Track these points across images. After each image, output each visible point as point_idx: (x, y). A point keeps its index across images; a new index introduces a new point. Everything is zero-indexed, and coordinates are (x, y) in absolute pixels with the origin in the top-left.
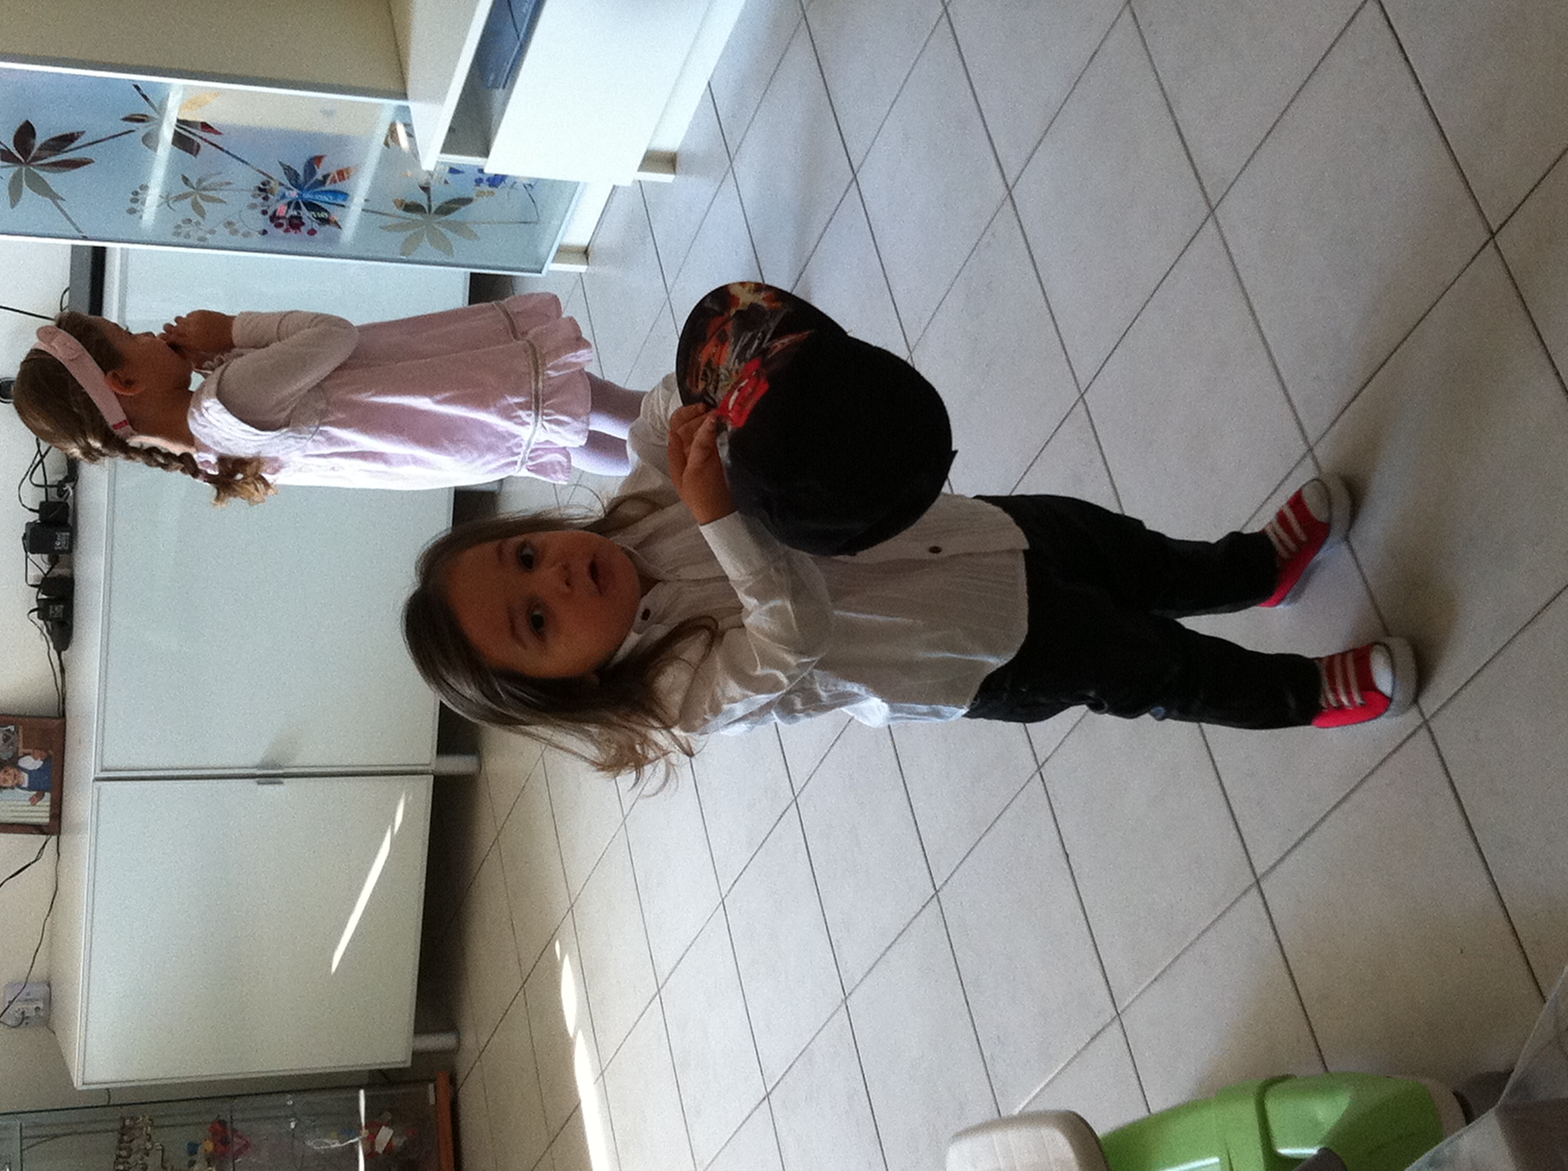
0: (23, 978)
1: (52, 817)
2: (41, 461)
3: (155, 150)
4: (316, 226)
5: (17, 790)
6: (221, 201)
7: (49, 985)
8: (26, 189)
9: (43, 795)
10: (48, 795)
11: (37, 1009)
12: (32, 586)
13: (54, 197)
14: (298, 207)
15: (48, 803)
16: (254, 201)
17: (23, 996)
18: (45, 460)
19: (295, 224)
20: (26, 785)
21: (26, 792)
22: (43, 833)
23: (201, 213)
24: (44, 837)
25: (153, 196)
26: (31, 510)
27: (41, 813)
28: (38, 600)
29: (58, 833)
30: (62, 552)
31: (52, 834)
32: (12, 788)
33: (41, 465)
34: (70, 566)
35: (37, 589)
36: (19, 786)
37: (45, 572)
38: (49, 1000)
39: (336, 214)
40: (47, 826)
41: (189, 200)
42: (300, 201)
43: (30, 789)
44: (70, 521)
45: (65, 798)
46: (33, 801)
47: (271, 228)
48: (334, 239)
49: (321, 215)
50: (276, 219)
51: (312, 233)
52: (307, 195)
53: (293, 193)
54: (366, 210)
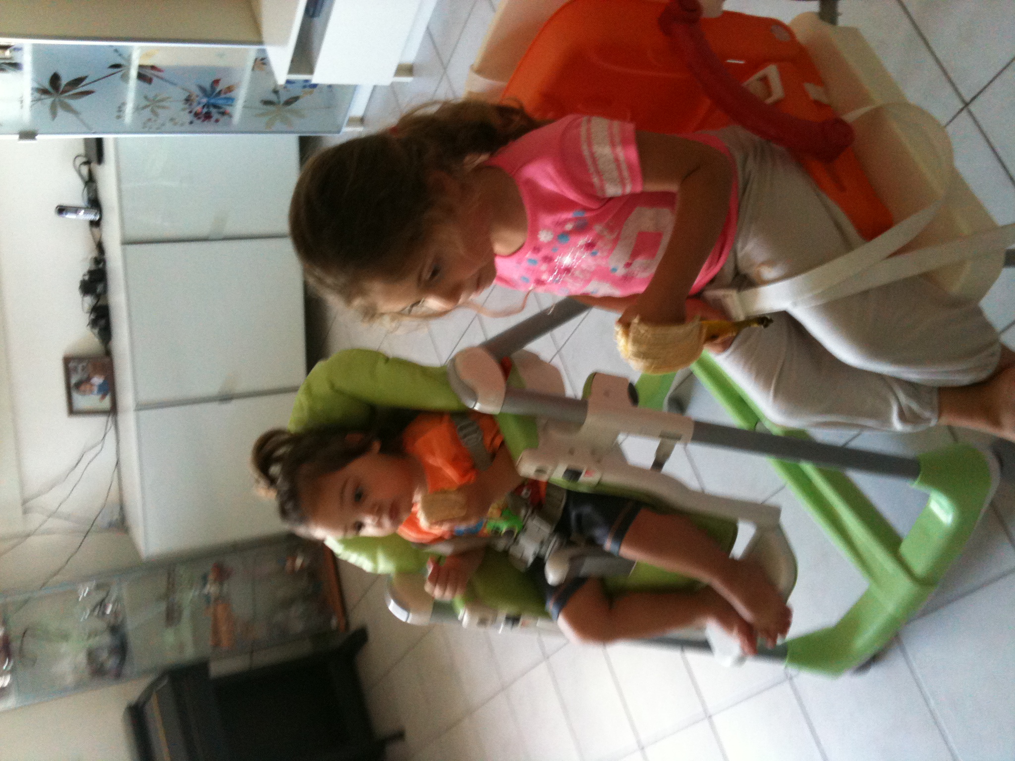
3: (128, 84)
4: (219, 117)
5: (92, 394)
6: (167, 108)
8: (59, 109)
9: (106, 396)
10: (108, 396)
12: (87, 312)
13: (76, 113)
14: (208, 107)
16: (185, 106)
19: (208, 116)
20: (96, 392)
21: (97, 395)
23: (156, 115)
25: (129, 108)
28: (91, 319)
30: (101, 293)
32: (89, 393)
34: (106, 299)
35: (89, 314)
37: (93, 304)
39: (228, 109)
41: (150, 108)
42: (209, 104)
43: (99, 393)
46: (101, 399)
47: (195, 120)
48: (229, 123)
49: (221, 110)
50: (197, 115)
51: (217, 121)
52: (212, 101)
53: (205, 100)
54: (245, 107)
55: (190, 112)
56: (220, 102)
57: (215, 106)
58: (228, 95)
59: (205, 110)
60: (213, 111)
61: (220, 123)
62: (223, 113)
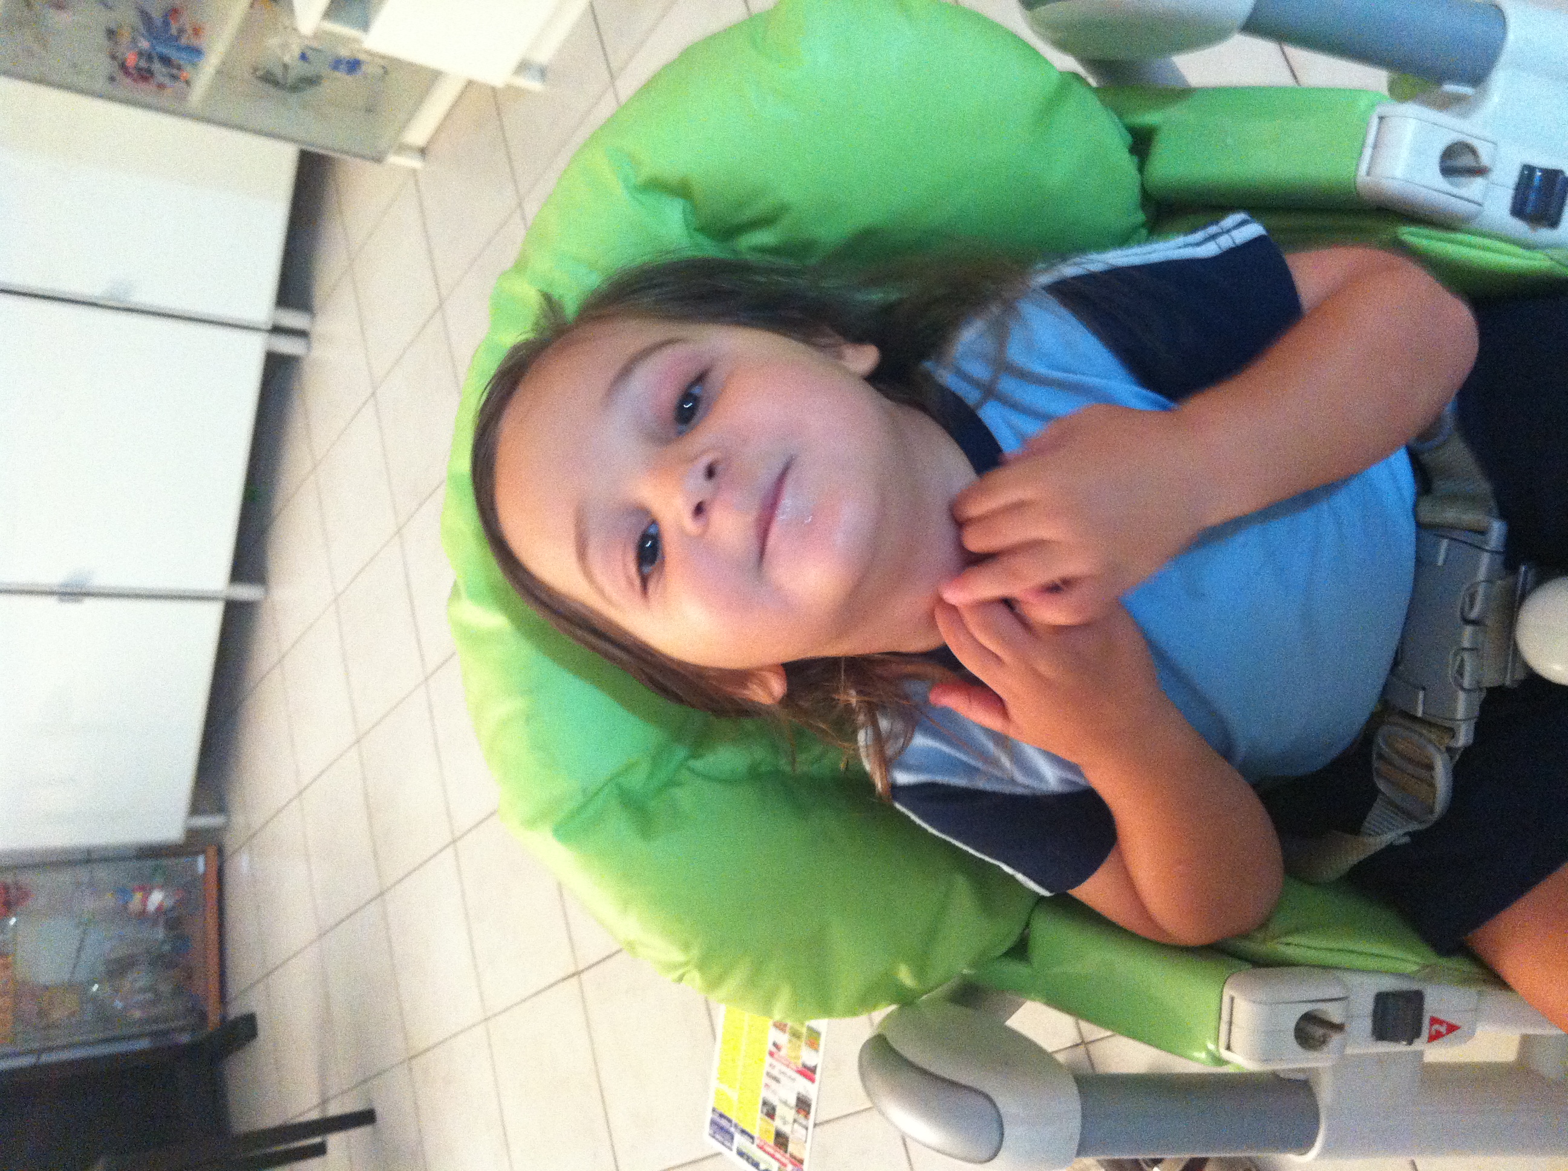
4: (167, 81)
14: (150, 58)
19: (145, 75)
39: (188, 72)
42: (154, 54)
47: (120, 76)
48: (182, 97)
49: (175, 71)
50: (123, 67)
51: (161, 86)
52: (162, 49)
53: (144, 44)
54: (219, 72)
55: (113, 57)
56: (173, 54)
57: (166, 61)
58: (195, 42)
59: (143, 64)
60: (157, 66)
61: (168, 91)
62: (174, 77)
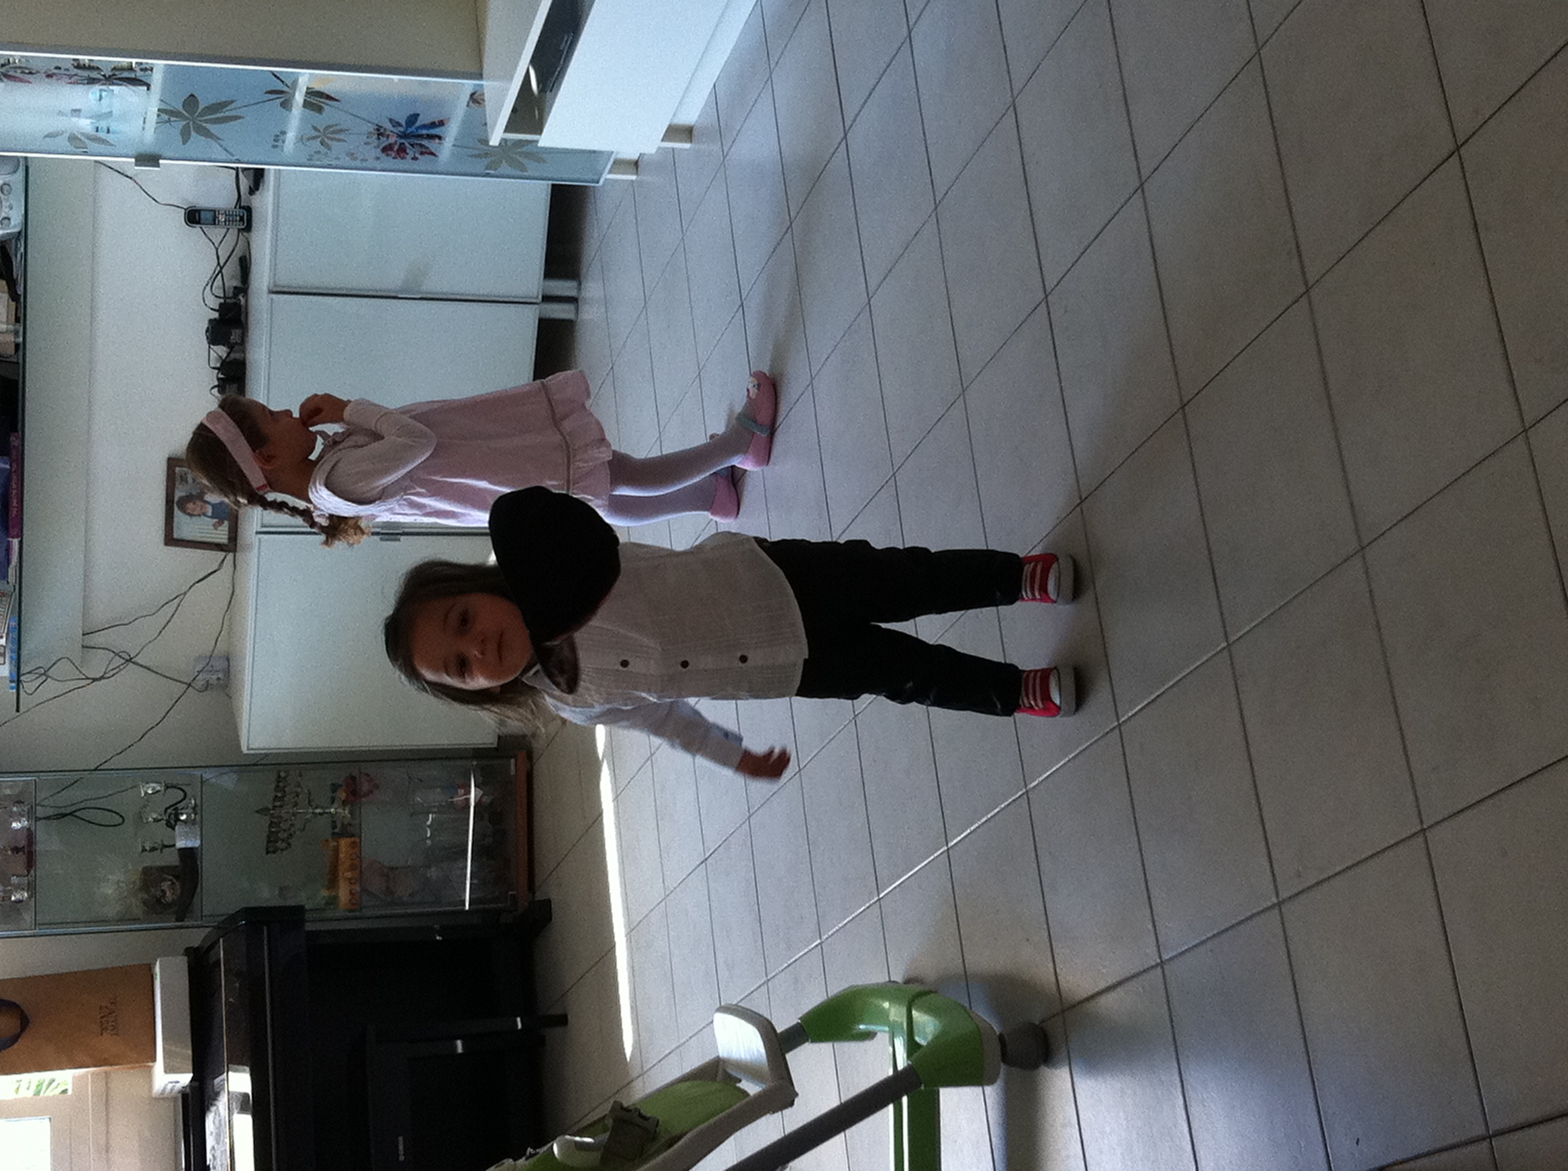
0: (208, 654)
1: (229, 539)
2: (220, 271)
3: (291, 110)
5: (203, 517)
6: (344, 141)
7: (228, 660)
8: (193, 133)
9: (223, 523)
10: (226, 523)
11: (218, 679)
12: (214, 368)
13: (217, 139)
15: (227, 529)
16: (369, 140)
17: (209, 668)
18: (223, 271)
19: (402, 151)
20: (210, 514)
21: (209, 519)
22: (222, 550)
23: (329, 148)
24: (224, 554)
25: (291, 136)
26: (212, 309)
27: (221, 535)
28: (218, 379)
29: (234, 551)
30: (236, 343)
31: (229, 551)
32: (199, 515)
33: (220, 276)
34: (244, 352)
35: (217, 371)
36: (205, 514)
37: (225, 355)
38: (227, 672)
39: (433, 148)
40: (224, 545)
41: (319, 140)
43: (212, 517)
44: (243, 319)
45: (239, 525)
46: (215, 526)
47: (384, 154)
49: (423, 148)
50: (386, 149)
55: (378, 145)
56: (422, 142)
58: (435, 132)
61: (417, 161)
62: (424, 153)
